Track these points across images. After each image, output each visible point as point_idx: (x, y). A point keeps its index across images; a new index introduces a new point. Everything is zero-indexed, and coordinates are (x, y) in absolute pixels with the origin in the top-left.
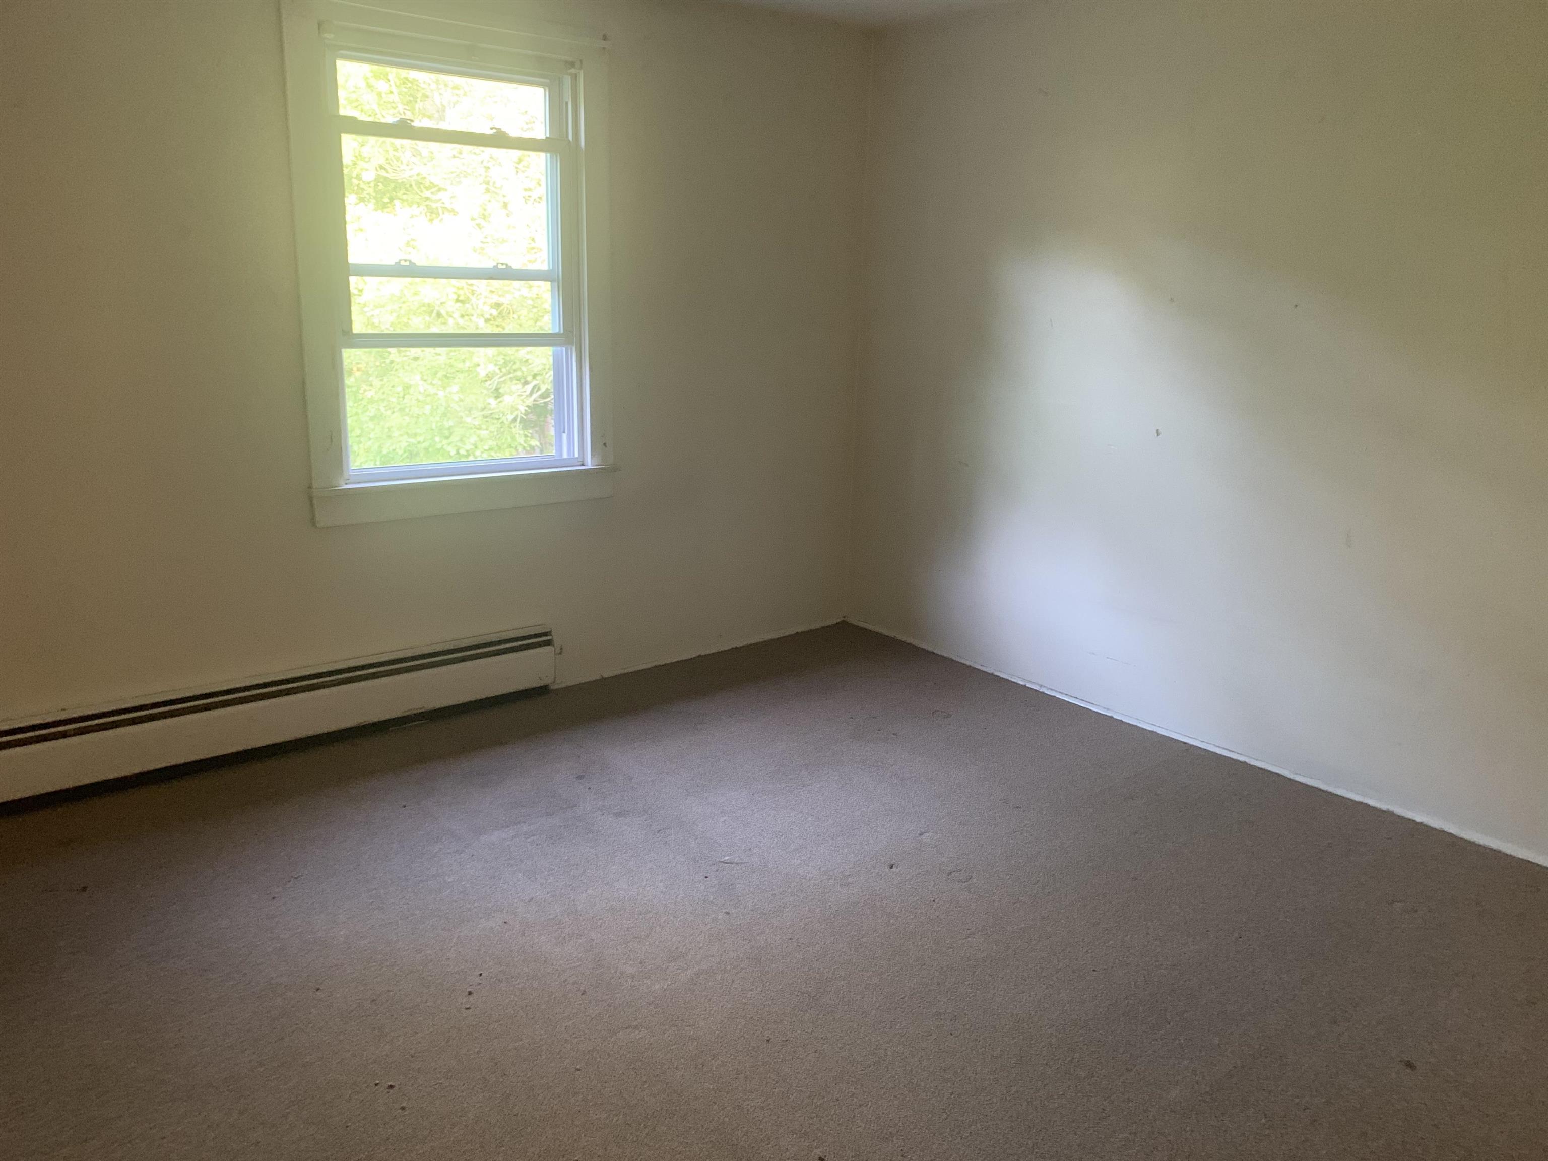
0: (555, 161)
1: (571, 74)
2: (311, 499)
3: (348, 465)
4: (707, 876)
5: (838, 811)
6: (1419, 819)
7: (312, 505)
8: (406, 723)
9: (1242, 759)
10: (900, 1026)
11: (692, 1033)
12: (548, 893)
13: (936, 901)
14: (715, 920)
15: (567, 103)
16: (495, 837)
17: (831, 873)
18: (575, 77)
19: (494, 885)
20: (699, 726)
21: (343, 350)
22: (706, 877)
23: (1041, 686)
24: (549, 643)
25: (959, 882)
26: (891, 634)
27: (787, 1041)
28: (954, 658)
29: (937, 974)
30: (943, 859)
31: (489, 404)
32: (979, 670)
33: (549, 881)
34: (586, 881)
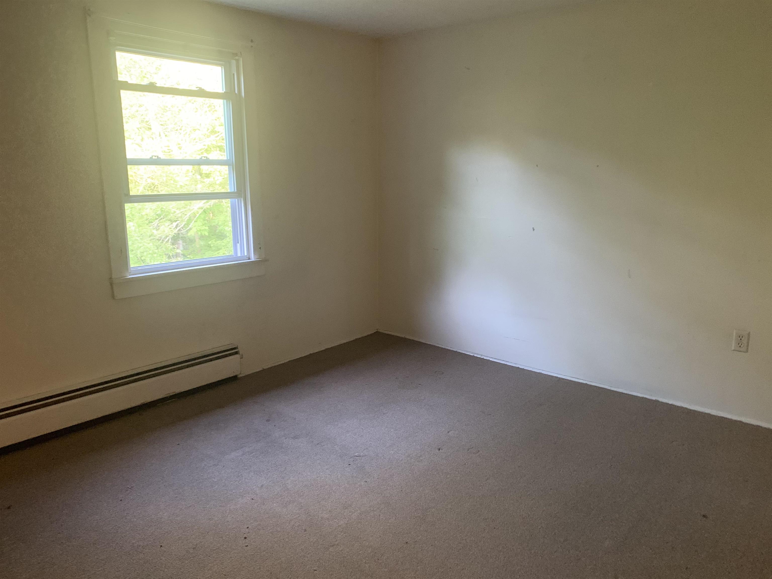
0: (229, 104)
1: (236, 60)
2: (111, 284)
3: (130, 266)
4: (350, 463)
5: (404, 425)
6: (670, 402)
7: (112, 288)
8: (167, 401)
9: (584, 382)
10: (469, 527)
11: (367, 544)
12: (270, 481)
13: (466, 464)
14: (361, 486)
15: (234, 74)
16: (233, 455)
17: (411, 456)
18: (237, 61)
19: (240, 480)
20: (322, 389)
21: (125, 204)
22: (350, 465)
23: (482, 355)
24: (237, 353)
25: (473, 453)
26: (403, 336)
27: (416, 542)
28: (436, 345)
29: (478, 499)
30: (463, 443)
31: (153, 233)
32: (450, 350)
33: (269, 475)
34: (288, 473)
